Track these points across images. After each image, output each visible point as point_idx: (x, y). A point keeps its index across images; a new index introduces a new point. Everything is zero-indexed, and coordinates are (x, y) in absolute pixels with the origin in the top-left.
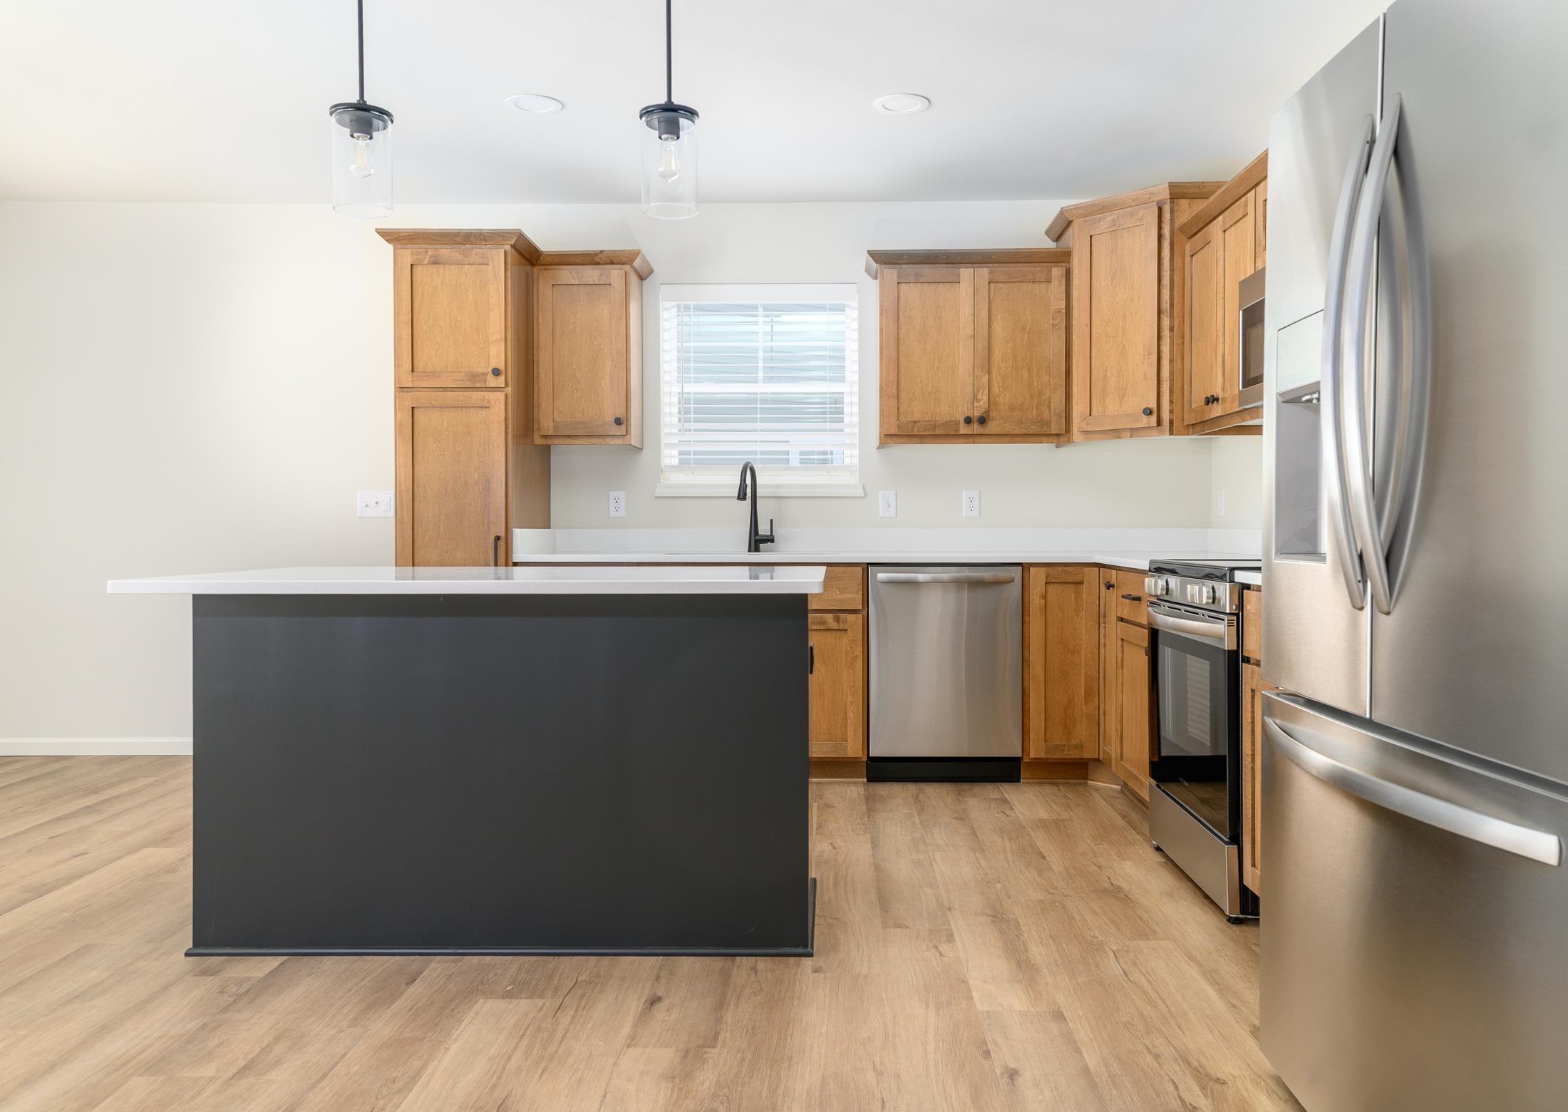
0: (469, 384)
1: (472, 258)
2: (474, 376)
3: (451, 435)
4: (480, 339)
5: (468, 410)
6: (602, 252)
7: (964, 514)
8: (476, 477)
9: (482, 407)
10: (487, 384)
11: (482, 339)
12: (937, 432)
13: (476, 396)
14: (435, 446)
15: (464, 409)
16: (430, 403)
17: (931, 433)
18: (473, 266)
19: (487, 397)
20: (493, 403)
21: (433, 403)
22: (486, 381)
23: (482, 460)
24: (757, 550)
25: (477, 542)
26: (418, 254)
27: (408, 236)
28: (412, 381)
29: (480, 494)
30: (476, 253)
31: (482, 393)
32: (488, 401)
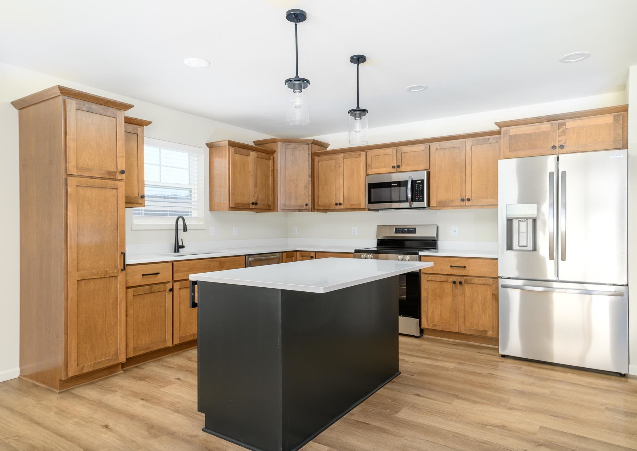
0: (107, 176)
1: (109, 113)
2: (110, 173)
3: (97, 201)
4: (112, 154)
5: (106, 189)
6: (136, 119)
7: (234, 235)
8: (110, 223)
9: (113, 188)
10: (117, 177)
11: (113, 154)
12: (245, 207)
13: (111, 182)
14: (89, 206)
15: (104, 189)
16: (87, 184)
17: (243, 207)
18: (108, 117)
19: (116, 184)
20: (119, 187)
21: (89, 184)
22: (116, 176)
23: (113, 215)
24: (178, 252)
25: (111, 256)
26: (80, 104)
27: (76, 93)
28: (77, 171)
29: (112, 231)
30: (110, 111)
31: (114, 181)
32: (117, 186)
